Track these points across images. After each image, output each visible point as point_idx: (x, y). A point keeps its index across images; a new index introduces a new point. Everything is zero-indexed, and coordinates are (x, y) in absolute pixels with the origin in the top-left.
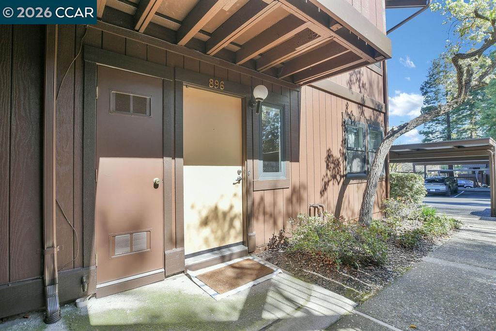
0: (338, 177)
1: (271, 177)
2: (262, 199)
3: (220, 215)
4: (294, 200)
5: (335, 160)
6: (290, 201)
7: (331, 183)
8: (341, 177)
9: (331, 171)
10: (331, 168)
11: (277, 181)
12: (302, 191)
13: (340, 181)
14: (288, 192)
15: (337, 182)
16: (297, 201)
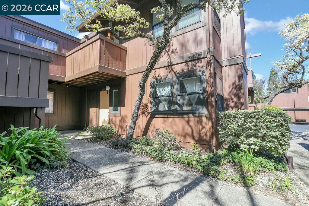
0: (146, 113)
1: (115, 112)
2: (112, 119)
3: (105, 121)
4: (122, 121)
5: (144, 105)
6: (121, 121)
7: (141, 116)
8: (148, 113)
9: (141, 110)
10: (141, 109)
11: (116, 114)
12: (125, 118)
13: (147, 116)
14: (120, 118)
15: (145, 116)
16: (123, 121)
